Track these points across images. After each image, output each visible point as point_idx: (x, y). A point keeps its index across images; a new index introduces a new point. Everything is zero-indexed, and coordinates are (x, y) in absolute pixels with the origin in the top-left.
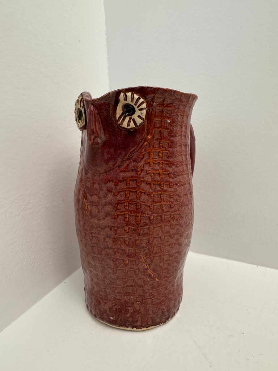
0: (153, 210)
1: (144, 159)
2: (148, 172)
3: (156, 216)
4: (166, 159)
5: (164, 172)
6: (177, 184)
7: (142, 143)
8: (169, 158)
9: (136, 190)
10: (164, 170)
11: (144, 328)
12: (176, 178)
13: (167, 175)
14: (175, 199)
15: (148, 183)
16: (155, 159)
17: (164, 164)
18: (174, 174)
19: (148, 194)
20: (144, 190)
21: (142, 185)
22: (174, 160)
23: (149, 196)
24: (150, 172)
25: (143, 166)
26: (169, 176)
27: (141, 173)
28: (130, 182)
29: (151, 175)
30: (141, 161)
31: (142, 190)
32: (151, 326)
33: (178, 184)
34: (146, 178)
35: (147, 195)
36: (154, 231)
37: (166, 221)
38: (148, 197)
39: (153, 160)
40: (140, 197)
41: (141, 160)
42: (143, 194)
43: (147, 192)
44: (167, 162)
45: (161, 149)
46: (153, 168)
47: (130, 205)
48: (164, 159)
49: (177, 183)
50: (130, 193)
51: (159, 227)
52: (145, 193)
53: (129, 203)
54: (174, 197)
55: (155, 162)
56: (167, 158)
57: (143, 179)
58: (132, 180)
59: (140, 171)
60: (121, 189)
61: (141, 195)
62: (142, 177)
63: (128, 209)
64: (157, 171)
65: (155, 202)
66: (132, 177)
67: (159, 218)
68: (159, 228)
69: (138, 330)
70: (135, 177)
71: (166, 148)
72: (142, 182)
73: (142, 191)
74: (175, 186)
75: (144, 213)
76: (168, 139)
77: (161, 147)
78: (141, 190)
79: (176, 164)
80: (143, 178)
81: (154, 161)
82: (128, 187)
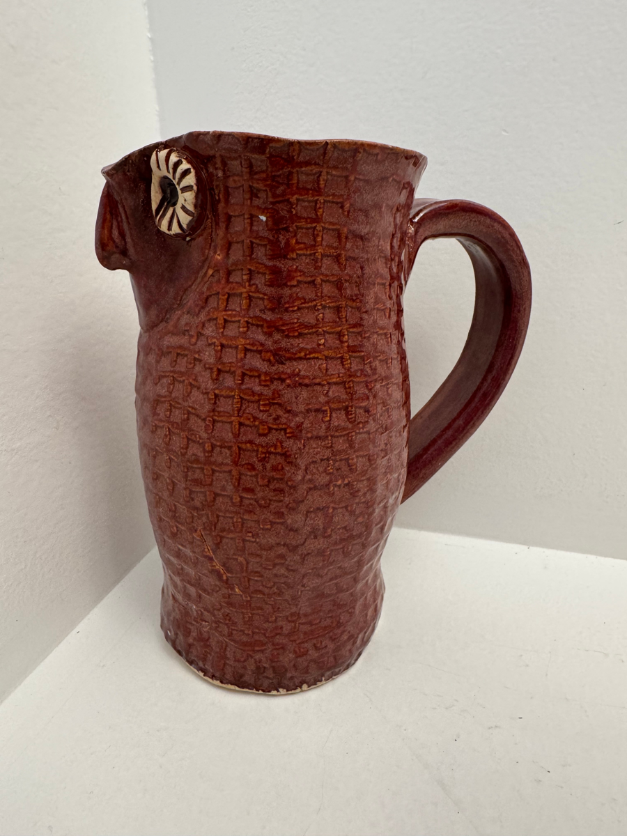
0: (213, 431)
1: (207, 309)
2: (210, 342)
3: (219, 446)
4: (258, 313)
5: (249, 344)
6: (283, 381)
7: (204, 271)
8: (264, 313)
9: (184, 378)
10: (248, 342)
11: (217, 680)
12: (284, 364)
13: (255, 354)
14: (274, 416)
15: (207, 366)
16: (230, 313)
17: (253, 325)
18: (278, 355)
19: (204, 391)
20: (197, 381)
21: (197, 368)
22: (281, 319)
23: (205, 396)
24: (214, 340)
25: (204, 326)
26: (261, 357)
27: (197, 340)
28: (177, 358)
29: (216, 348)
30: (199, 313)
31: (194, 380)
32: (232, 684)
33: (288, 381)
34: (205, 355)
35: (202, 393)
36: (214, 478)
37: (243, 463)
38: (204, 399)
39: (224, 313)
40: (188, 396)
41: (199, 311)
42: (196, 389)
43: (202, 387)
44: (259, 321)
45: (245, 288)
46: (222, 333)
47: (173, 410)
48: (251, 313)
49: (283, 376)
50: (176, 383)
51: (225, 472)
52: (199, 388)
53: (171, 405)
54: (271, 411)
55: (229, 319)
56: (261, 311)
57: (199, 355)
58: (182, 355)
59: (196, 337)
60: (163, 372)
61: (191, 392)
62: (197, 350)
63: (169, 417)
64: (232, 341)
65: (217, 414)
66: (181, 347)
67: (226, 453)
68: (226, 475)
69: (206, 678)
70: (185, 349)
71: (259, 286)
72: (197, 363)
73: (193, 382)
74: (275, 383)
75: (193, 434)
76: (262, 264)
77: (245, 283)
78: (191, 381)
79: (288, 329)
80: (199, 352)
81: (227, 315)
82: (172, 369)
